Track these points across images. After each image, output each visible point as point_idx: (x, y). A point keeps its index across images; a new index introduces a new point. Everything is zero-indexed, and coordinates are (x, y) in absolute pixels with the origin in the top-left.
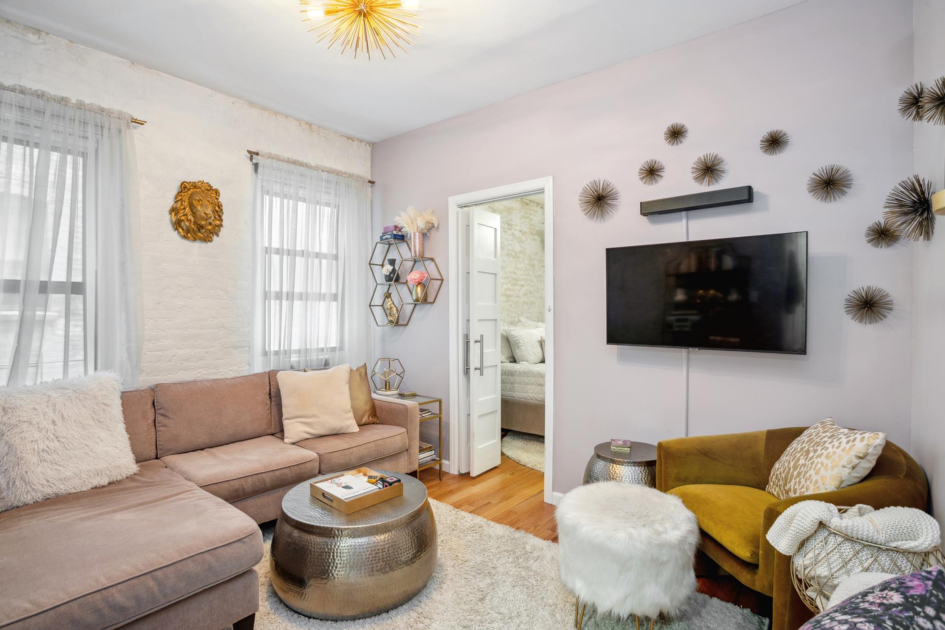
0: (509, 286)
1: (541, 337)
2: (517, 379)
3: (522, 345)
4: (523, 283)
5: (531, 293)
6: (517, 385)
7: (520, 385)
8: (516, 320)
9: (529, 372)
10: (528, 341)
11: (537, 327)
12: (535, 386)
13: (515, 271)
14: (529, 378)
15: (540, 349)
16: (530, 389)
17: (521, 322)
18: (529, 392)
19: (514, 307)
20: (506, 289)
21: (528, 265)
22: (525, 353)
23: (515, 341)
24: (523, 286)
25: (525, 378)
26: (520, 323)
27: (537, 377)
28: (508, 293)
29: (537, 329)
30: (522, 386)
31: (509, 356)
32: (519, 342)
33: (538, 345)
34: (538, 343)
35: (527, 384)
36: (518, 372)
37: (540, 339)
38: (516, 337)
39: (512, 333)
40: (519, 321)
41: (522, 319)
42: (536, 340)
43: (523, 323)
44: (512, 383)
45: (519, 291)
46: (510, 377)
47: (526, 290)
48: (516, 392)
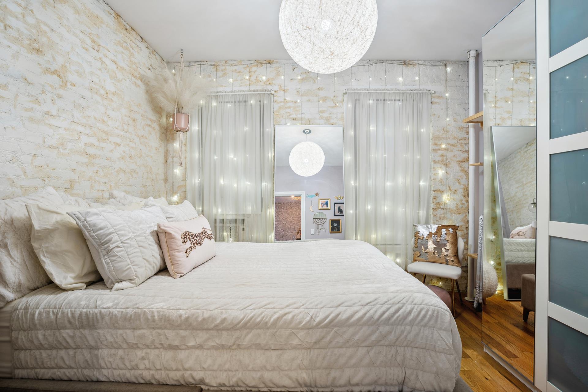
0: (93, 140)
1: (159, 226)
2: (107, 335)
3: (118, 247)
4: (118, 140)
5: (131, 157)
6: (105, 352)
7: (113, 351)
8: (106, 195)
9: (137, 316)
10: (131, 235)
11: (146, 205)
12: (157, 351)
13: (106, 119)
14: (139, 332)
15: (156, 247)
16: (143, 358)
17: (115, 198)
18: (142, 366)
19: (102, 174)
20: (86, 144)
21: (126, 116)
22: (125, 263)
23: (99, 238)
24: (119, 145)
25: (128, 331)
26: (112, 200)
27: (160, 328)
28: (91, 151)
29: (146, 209)
30: (120, 352)
31: (85, 271)
32: (109, 241)
33: (152, 241)
34: (153, 236)
35: (134, 347)
36: (107, 318)
37: (156, 228)
38: (101, 229)
39: (92, 219)
40: (112, 196)
41: (116, 193)
42: (148, 232)
43: (118, 199)
44: (91, 348)
45: (111, 151)
46: (87, 332)
47: (124, 152)
48: (102, 368)
